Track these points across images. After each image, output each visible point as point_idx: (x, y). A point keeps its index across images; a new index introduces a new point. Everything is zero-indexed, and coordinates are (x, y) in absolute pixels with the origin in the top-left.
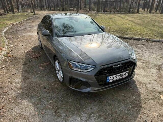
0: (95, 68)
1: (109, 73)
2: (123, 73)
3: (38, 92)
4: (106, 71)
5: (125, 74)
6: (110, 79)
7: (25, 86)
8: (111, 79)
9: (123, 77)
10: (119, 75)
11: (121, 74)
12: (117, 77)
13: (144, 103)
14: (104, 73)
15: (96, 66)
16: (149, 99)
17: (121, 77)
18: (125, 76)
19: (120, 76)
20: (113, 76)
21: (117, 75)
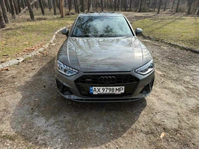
0: (77, 73)
1: (94, 83)
2: (115, 88)
3: (36, 88)
4: (90, 80)
5: (119, 90)
6: (94, 91)
7: (32, 81)
8: (96, 91)
9: (115, 92)
10: (107, 88)
11: (111, 88)
12: (104, 90)
13: (129, 134)
14: (87, 81)
15: (79, 72)
16: (142, 131)
17: (111, 92)
18: (117, 92)
19: (110, 90)
20: (99, 88)
21: (105, 88)
